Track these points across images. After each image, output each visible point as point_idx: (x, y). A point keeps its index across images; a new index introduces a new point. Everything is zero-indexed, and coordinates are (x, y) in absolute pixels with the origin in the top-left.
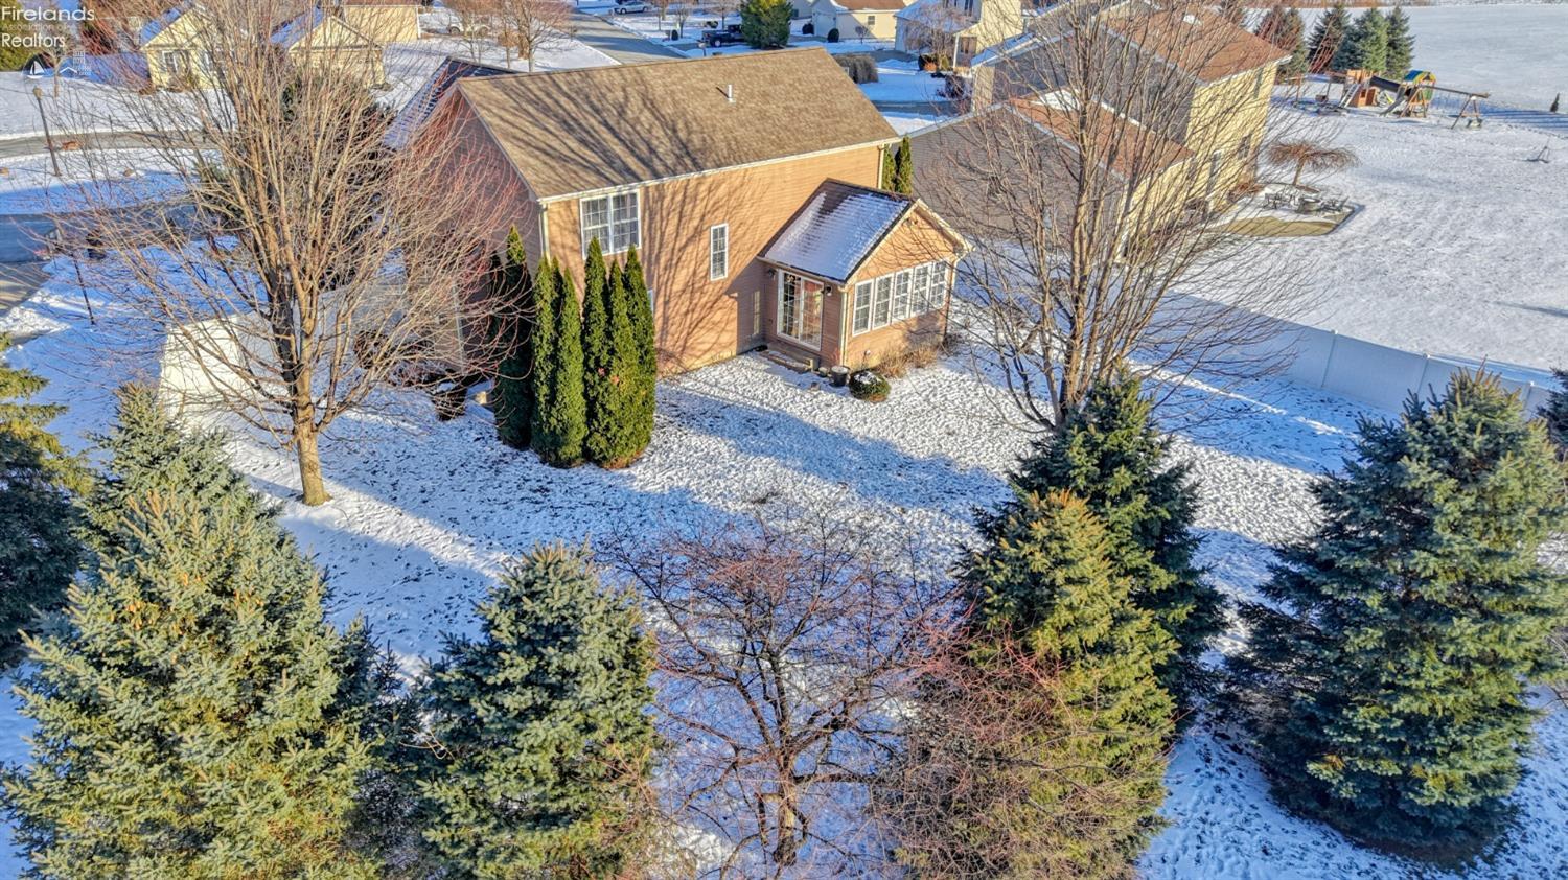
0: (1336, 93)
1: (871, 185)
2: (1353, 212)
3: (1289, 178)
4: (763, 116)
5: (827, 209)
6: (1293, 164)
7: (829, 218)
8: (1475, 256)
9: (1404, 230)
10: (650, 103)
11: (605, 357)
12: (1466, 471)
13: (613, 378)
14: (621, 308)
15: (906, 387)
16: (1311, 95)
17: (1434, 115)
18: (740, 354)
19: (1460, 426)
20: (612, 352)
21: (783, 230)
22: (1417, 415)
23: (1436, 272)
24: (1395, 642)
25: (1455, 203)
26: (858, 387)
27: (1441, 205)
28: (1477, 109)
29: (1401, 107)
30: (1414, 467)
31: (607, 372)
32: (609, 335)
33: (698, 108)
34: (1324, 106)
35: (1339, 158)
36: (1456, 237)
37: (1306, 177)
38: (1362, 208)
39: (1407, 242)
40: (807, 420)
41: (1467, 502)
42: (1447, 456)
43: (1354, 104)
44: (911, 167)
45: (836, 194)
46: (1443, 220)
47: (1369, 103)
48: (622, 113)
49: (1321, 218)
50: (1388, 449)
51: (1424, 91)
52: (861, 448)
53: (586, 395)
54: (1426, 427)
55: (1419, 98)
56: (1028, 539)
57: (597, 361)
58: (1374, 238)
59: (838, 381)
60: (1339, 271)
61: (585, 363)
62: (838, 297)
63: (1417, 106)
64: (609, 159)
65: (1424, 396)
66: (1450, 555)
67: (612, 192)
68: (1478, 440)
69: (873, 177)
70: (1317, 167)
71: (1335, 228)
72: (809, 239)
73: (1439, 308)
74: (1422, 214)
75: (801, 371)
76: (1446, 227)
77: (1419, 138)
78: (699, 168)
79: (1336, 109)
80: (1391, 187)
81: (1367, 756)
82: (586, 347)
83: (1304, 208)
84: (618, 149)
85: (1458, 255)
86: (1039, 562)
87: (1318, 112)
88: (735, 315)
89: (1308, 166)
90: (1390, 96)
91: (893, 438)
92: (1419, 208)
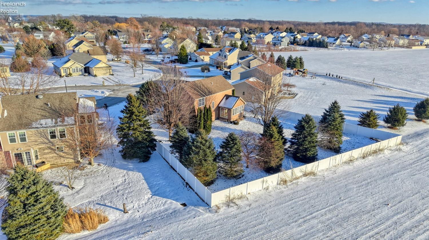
0: (292, 72)
1: (231, 95)
2: (297, 95)
3: (286, 89)
4: (217, 86)
5: (227, 99)
6: (287, 87)
7: (227, 100)
8: (314, 101)
9: (304, 97)
10: (203, 85)
11: (207, 120)
12: (307, 123)
13: (208, 122)
14: (209, 113)
15: (241, 122)
16: (288, 73)
17: (308, 76)
18: (215, 120)
19: (306, 119)
20: (208, 119)
21: (221, 102)
22: (303, 118)
23: (309, 104)
24: (303, 141)
25: (311, 93)
26: (235, 123)
27: (309, 93)
28: (315, 75)
29: (303, 75)
30: (303, 123)
31: (207, 122)
32: (207, 117)
33: (209, 86)
34: (290, 75)
35: (293, 86)
36: (311, 98)
37: (289, 89)
38: (298, 94)
39: (305, 99)
40: (230, 128)
41: (308, 126)
42: (306, 122)
43: (295, 74)
44: (235, 92)
45: (227, 97)
46: (310, 95)
47: (298, 74)
48: (200, 87)
49: (292, 96)
50: (300, 122)
51: (306, 73)
52: (238, 131)
53: (204, 125)
54: (304, 119)
55: (305, 74)
56: (270, 130)
57: (206, 120)
58: (300, 99)
59: (231, 122)
60: (295, 104)
61: (204, 121)
62: (231, 110)
63: (305, 75)
64: (201, 94)
65: (303, 116)
66: (307, 131)
67: (202, 98)
68: (308, 120)
69: (231, 94)
70: (290, 87)
71: (294, 97)
72: (225, 103)
73: (309, 109)
74: (307, 94)
75: (225, 122)
76: (310, 97)
77: (306, 81)
78: (212, 94)
79: (292, 75)
80: (302, 90)
81: (302, 153)
82: (204, 119)
83: (289, 94)
84: (202, 92)
85: (312, 101)
86: (272, 132)
87: (289, 76)
88: (215, 114)
89: (289, 87)
90: (301, 73)
91: (242, 129)
92: (306, 94)
